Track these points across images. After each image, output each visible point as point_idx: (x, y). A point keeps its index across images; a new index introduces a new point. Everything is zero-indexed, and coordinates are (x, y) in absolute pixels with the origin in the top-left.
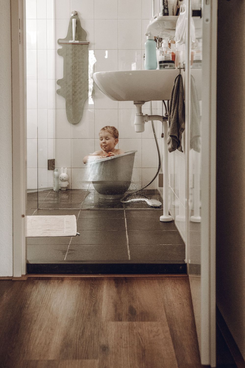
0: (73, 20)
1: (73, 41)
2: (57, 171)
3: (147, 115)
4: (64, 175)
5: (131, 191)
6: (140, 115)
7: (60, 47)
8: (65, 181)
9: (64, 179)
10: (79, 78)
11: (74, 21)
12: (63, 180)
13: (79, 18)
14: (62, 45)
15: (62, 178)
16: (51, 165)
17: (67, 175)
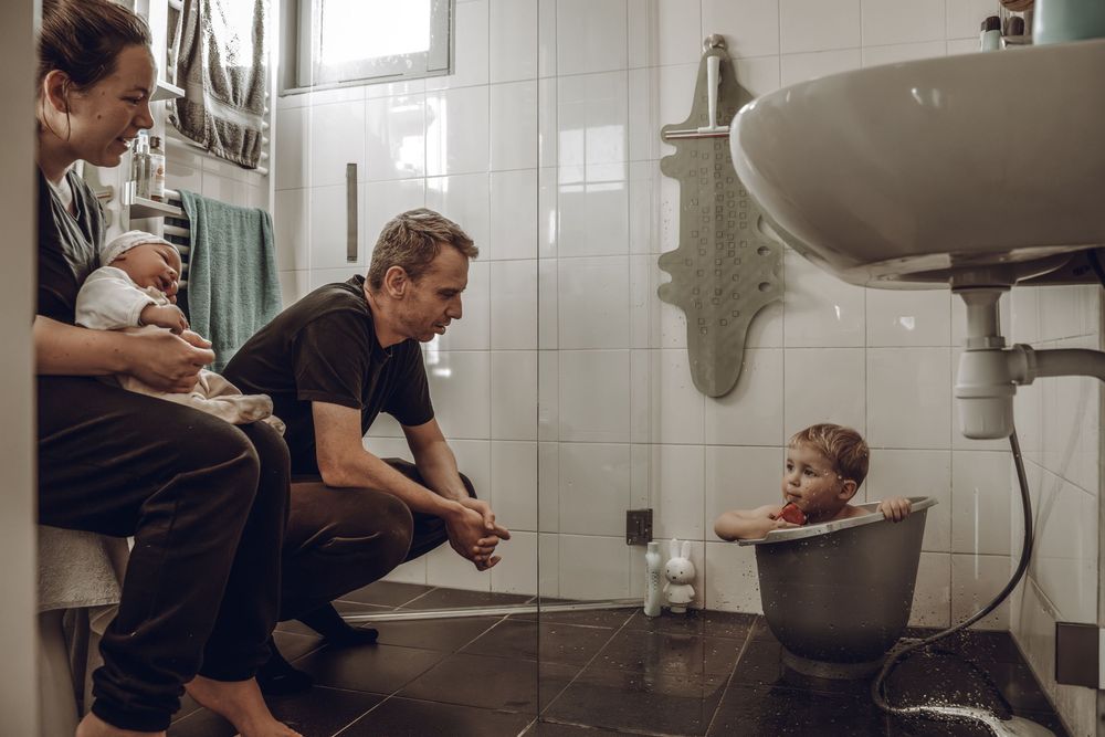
0: (710, 60)
1: (710, 128)
2: (656, 550)
3: (1026, 347)
4: (679, 563)
5: (918, 632)
6: (987, 346)
7: (670, 150)
8: (682, 583)
9: (679, 576)
10: (732, 245)
11: (712, 64)
12: (674, 581)
13: (728, 56)
14: (673, 144)
15: (671, 574)
16: (640, 527)
17: (690, 563)
